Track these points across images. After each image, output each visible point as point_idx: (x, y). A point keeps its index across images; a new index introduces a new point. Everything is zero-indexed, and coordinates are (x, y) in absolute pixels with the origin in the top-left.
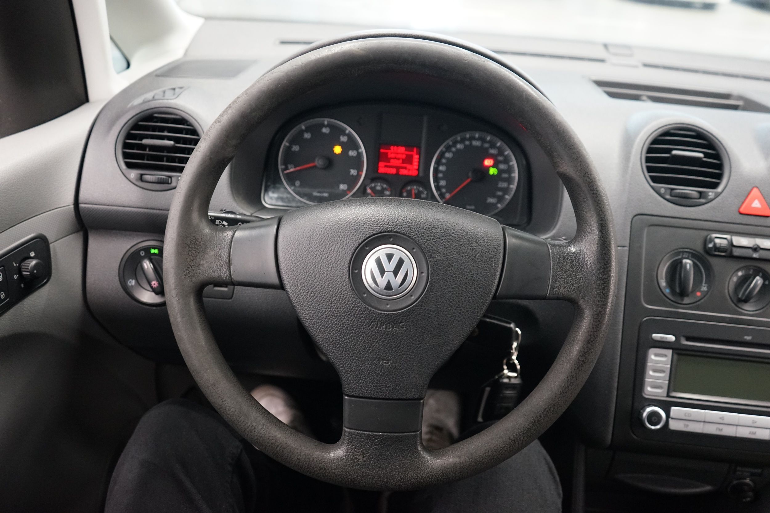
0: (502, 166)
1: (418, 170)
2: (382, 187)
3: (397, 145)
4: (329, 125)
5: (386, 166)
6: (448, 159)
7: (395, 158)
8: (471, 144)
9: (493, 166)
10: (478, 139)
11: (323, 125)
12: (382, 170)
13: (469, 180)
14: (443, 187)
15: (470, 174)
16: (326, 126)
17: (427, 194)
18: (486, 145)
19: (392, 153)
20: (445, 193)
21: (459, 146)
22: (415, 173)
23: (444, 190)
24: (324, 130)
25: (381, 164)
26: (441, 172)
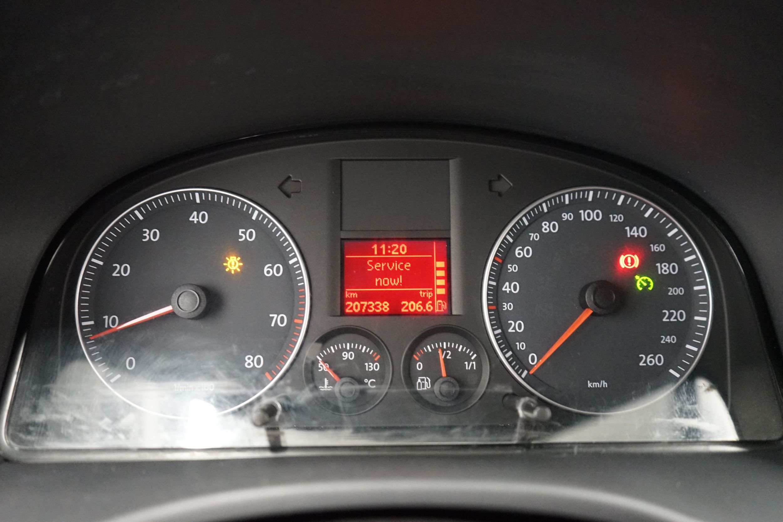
0: (664, 268)
1: (448, 297)
2: (358, 353)
3: (389, 240)
4: (205, 205)
5: (362, 297)
6: (522, 262)
7: (386, 273)
8: (578, 216)
9: (640, 271)
10: (593, 206)
11: (192, 206)
12: (354, 306)
13: (587, 314)
14: (518, 337)
15: (589, 298)
16: (199, 208)
17: (478, 360)
18: (618, 218)
19: (375, 261)
20: (526, 353)
21: (546, 227)
22: (440, 306)
23: (521, 346)
24: (194, 218)
25: (351, 293)
26: (510, 297)
